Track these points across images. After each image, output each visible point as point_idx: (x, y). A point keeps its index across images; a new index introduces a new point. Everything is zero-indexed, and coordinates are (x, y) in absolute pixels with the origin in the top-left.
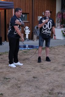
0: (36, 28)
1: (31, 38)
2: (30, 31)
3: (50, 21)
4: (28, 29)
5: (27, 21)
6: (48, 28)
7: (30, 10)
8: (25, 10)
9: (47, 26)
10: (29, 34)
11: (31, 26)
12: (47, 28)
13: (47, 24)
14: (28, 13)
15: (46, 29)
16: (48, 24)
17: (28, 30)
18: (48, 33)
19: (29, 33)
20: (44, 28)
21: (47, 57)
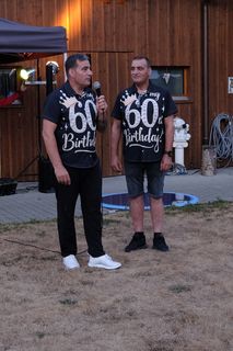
0: (217, 123)
1: (193, 162)
2: (189, 136)
3: (154, 98)
4: (184, 126)
5: (185, 98)
7: (193, 52)
8: (172, 56)
9: (141, 117)
10: (185, 149)
11: (199, 113)
12: (141, 124)
13: (140, 109)
14: (188, 67)
15: (137, 129)
16: (144, 106)
17: (183, 131)
19: (186, 145)
21: (155, 234)
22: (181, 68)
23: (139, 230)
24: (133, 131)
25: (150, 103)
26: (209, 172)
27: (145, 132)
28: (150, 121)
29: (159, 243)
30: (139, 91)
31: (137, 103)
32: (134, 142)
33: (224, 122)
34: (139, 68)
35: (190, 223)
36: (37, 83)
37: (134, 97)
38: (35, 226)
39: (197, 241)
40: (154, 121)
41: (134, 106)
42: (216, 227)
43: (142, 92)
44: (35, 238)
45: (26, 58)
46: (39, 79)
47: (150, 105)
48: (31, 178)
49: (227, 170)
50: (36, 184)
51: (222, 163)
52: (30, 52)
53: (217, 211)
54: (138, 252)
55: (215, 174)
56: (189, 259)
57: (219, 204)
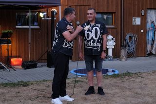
0: (127, 38)
1: (116, 55)
2: (115, 43)
3: (98, 26)
4: (113, 39)
5: (113, 26)
6: (95, 38)
7: (117, 6)
8: (108, 8)
9: (92, 35)
10: (113, 49)
11: (119, 34)
12: (92, 38)
13: (91, 32)
14: (115, 13)
15: (90, 40)
16: (94, 30)
17: (112, 41)
18: (94, 47)
19: (113, 47)
20: (88, 39)
21: (99, 87)
22: (112, 13)
23: (91, 85)
24: (88, 41)
25: (96, 29)
26: (123, 60)
27: (94, 42)
28: (96, 37)
29: (101, 91)
30: (91, 24)
31: (90, 29)
32: (89, 46)
33: (130, 37)
34: (90, 14)
35: (115, 82)
36: (47, 19)
37: (89, 26)
38: (45, 82)
39: (117, 91)
40: (98, 37)
41: (89, 30)
42: (126, 84)
43: (93, 24)
44: (45, 88)
45: (43, 8)
46: (48, 17)
47: (96, 30)
48: (43, 61)
49: (131, 59)
50: (46, 64)
51: (129, 56)
52: (44, 5)
53: (127, 77)
54: (91, 95)
55: (126, 60)
56: (114, 99)
57: (128, 74)
